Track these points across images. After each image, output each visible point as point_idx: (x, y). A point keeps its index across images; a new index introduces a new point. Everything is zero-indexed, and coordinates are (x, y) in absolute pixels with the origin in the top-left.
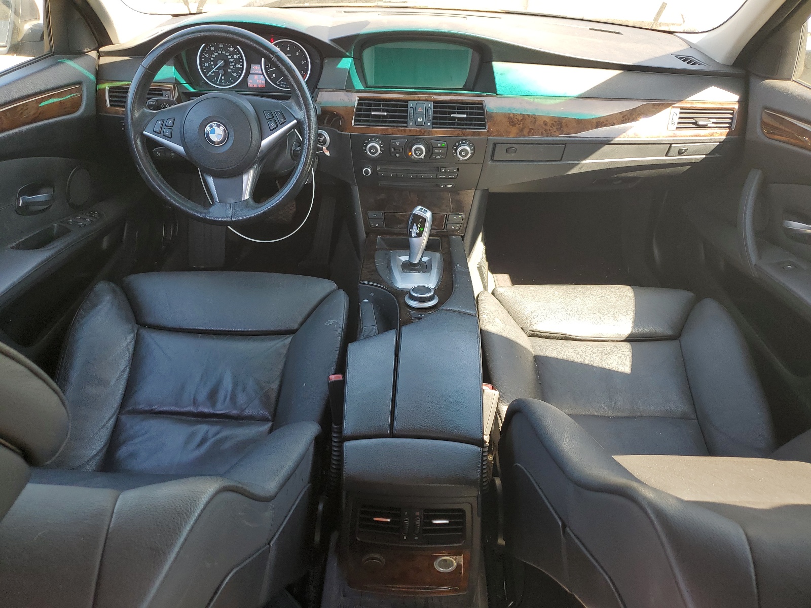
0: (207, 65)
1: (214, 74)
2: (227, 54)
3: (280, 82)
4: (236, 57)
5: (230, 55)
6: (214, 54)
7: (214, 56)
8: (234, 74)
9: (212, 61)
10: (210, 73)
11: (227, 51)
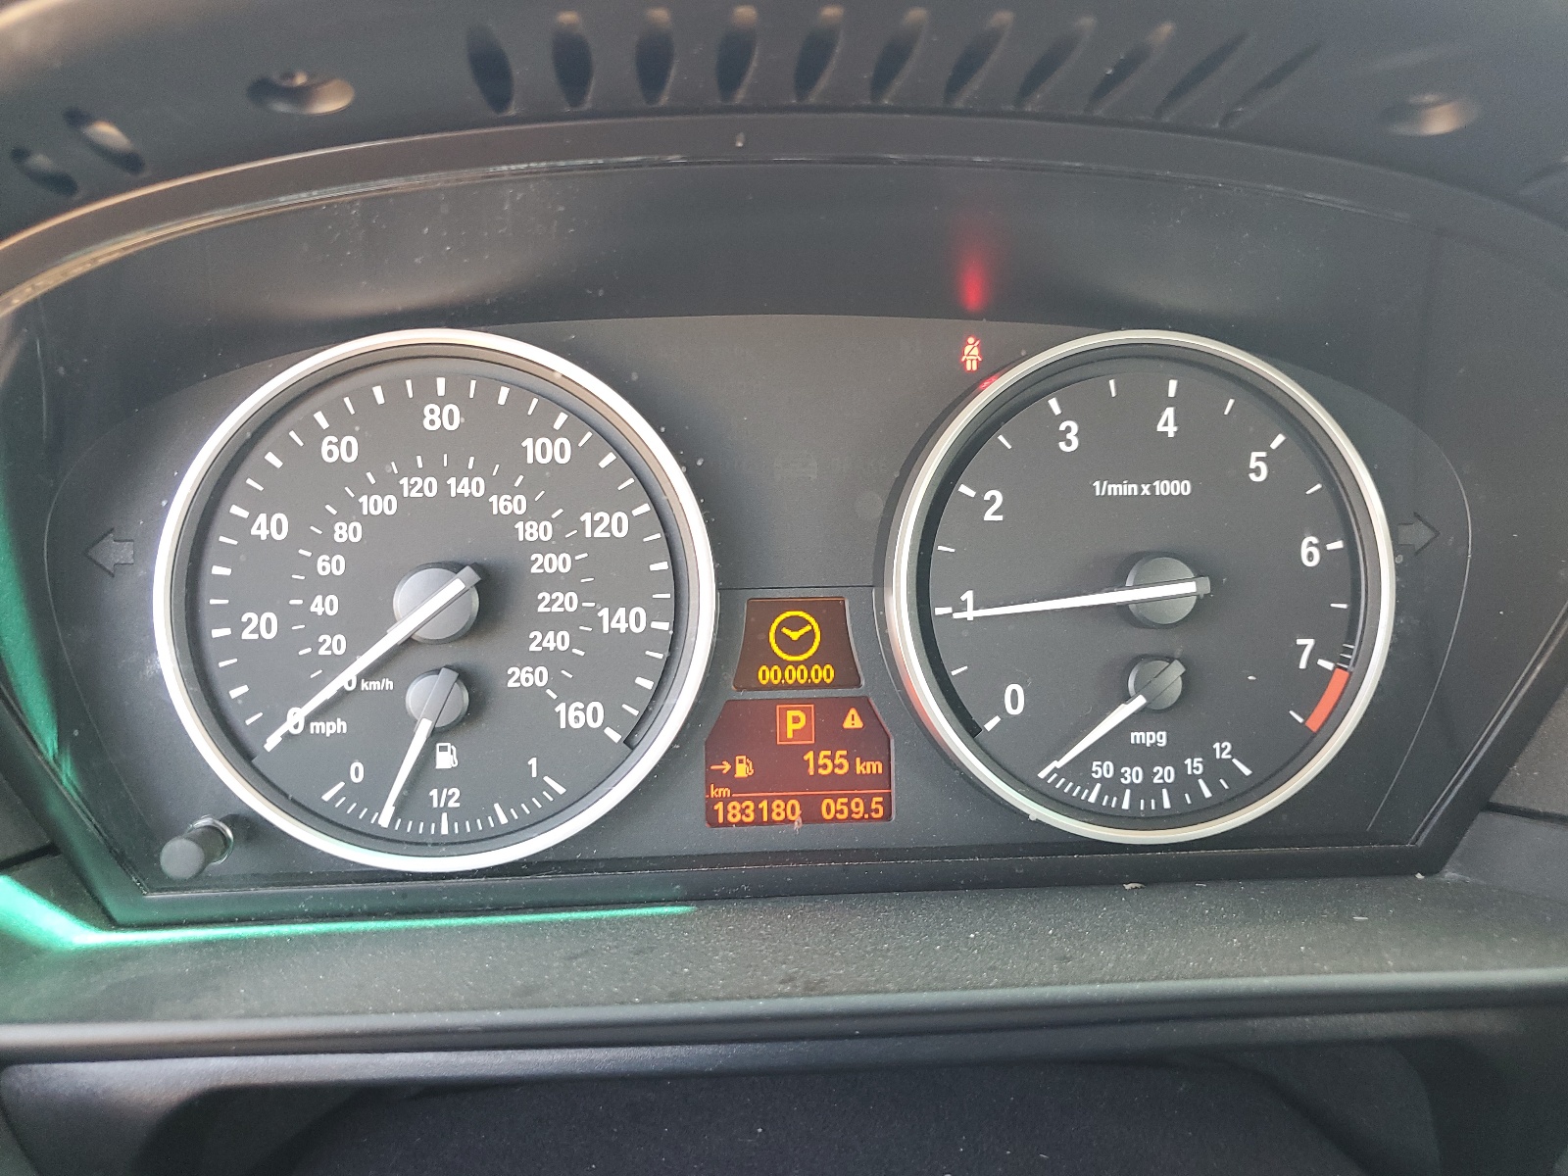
0: (260, 625)
1: (339, 726)
2: (501, 505)
3: (1079, 770)
4: (609, 524)
5: (535, 513)
6: (350, 511)
7: (346, 532)
8: (575, 715)
9: (328, 585)
10: (296, 717)
11: (508, 468)
